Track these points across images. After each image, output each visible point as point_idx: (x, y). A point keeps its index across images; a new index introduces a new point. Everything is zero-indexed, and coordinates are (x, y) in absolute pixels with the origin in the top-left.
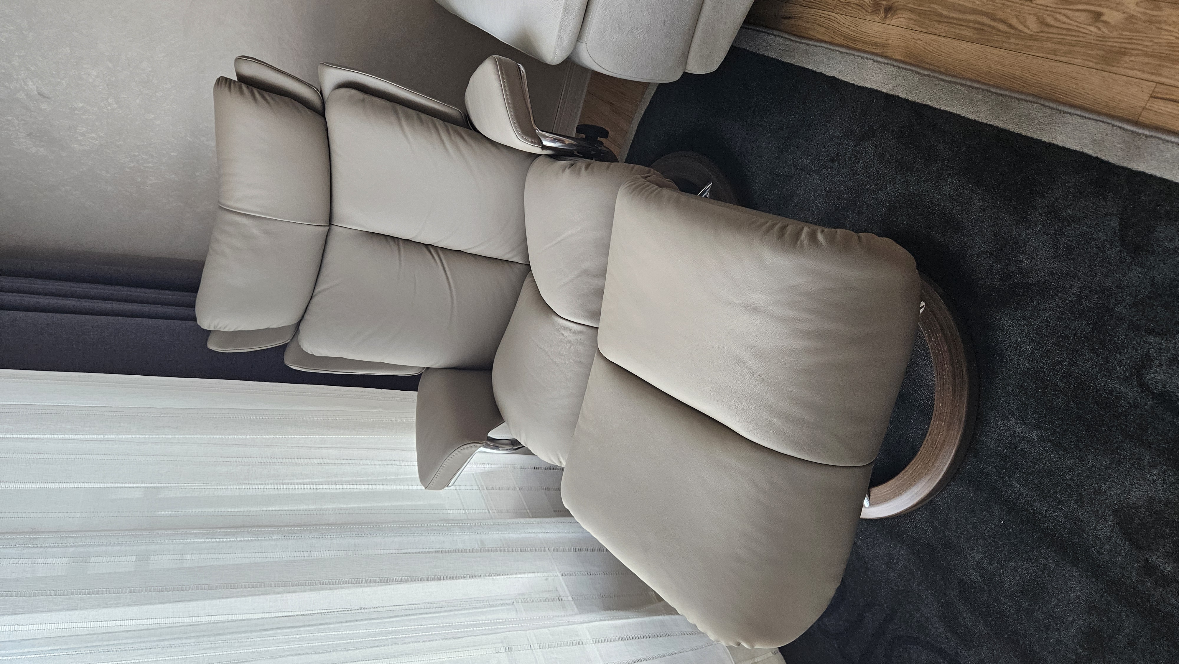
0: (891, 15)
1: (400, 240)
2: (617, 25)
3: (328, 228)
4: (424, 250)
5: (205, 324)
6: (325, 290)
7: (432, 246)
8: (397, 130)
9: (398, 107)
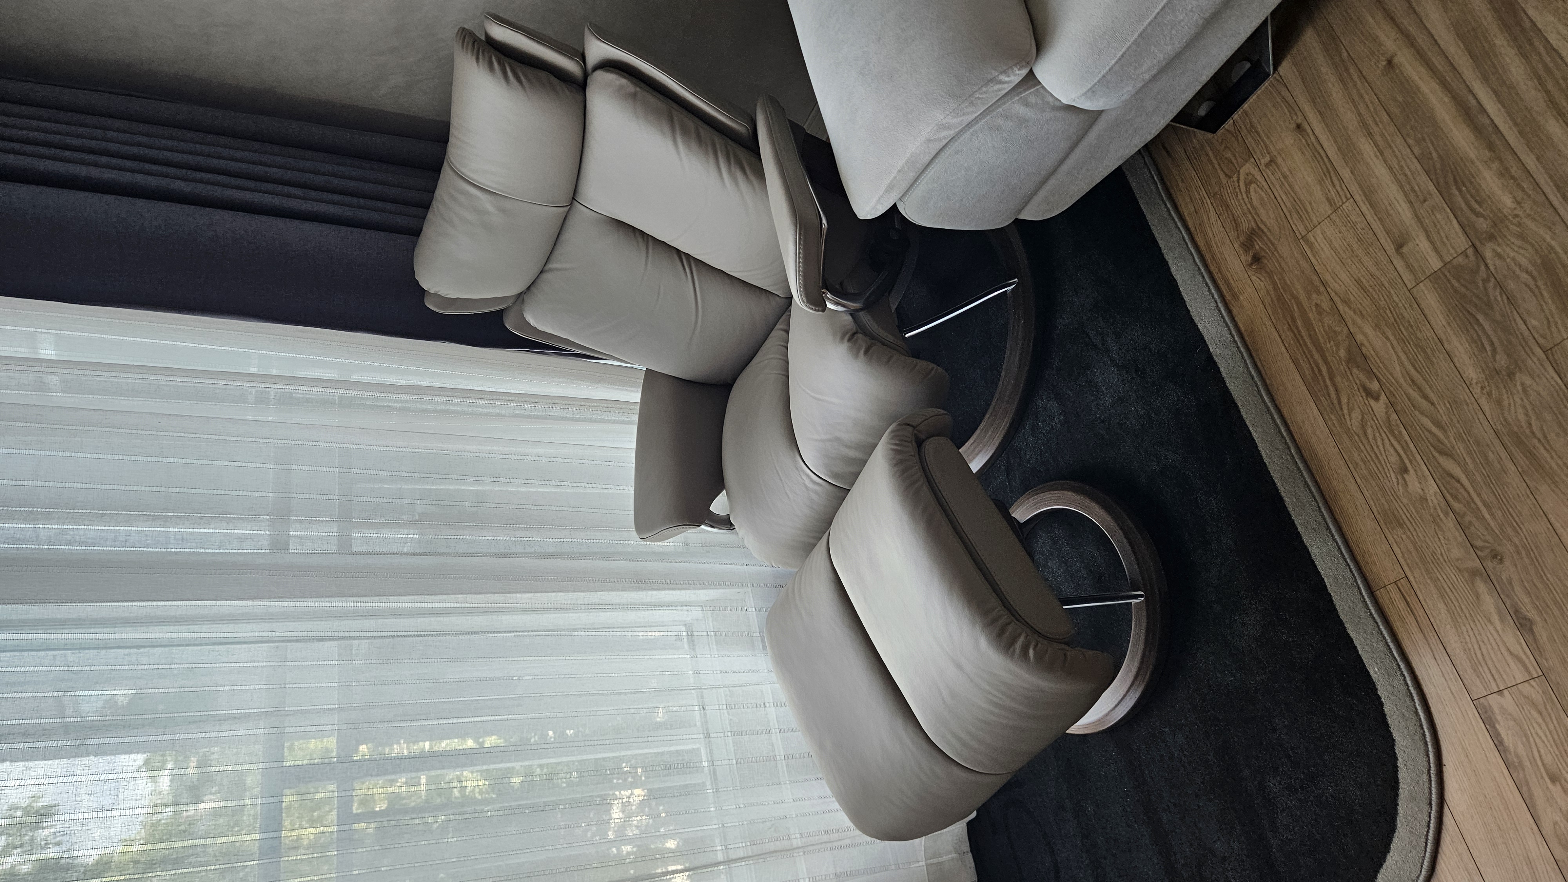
0: (1257, 268)
1: (650, 238)
3: (569, 207)
4: (676, 257)
5: (425, 286)
6: (557, 269)
7: (687, 255)
8: (670, 143)
9: (675, 113)
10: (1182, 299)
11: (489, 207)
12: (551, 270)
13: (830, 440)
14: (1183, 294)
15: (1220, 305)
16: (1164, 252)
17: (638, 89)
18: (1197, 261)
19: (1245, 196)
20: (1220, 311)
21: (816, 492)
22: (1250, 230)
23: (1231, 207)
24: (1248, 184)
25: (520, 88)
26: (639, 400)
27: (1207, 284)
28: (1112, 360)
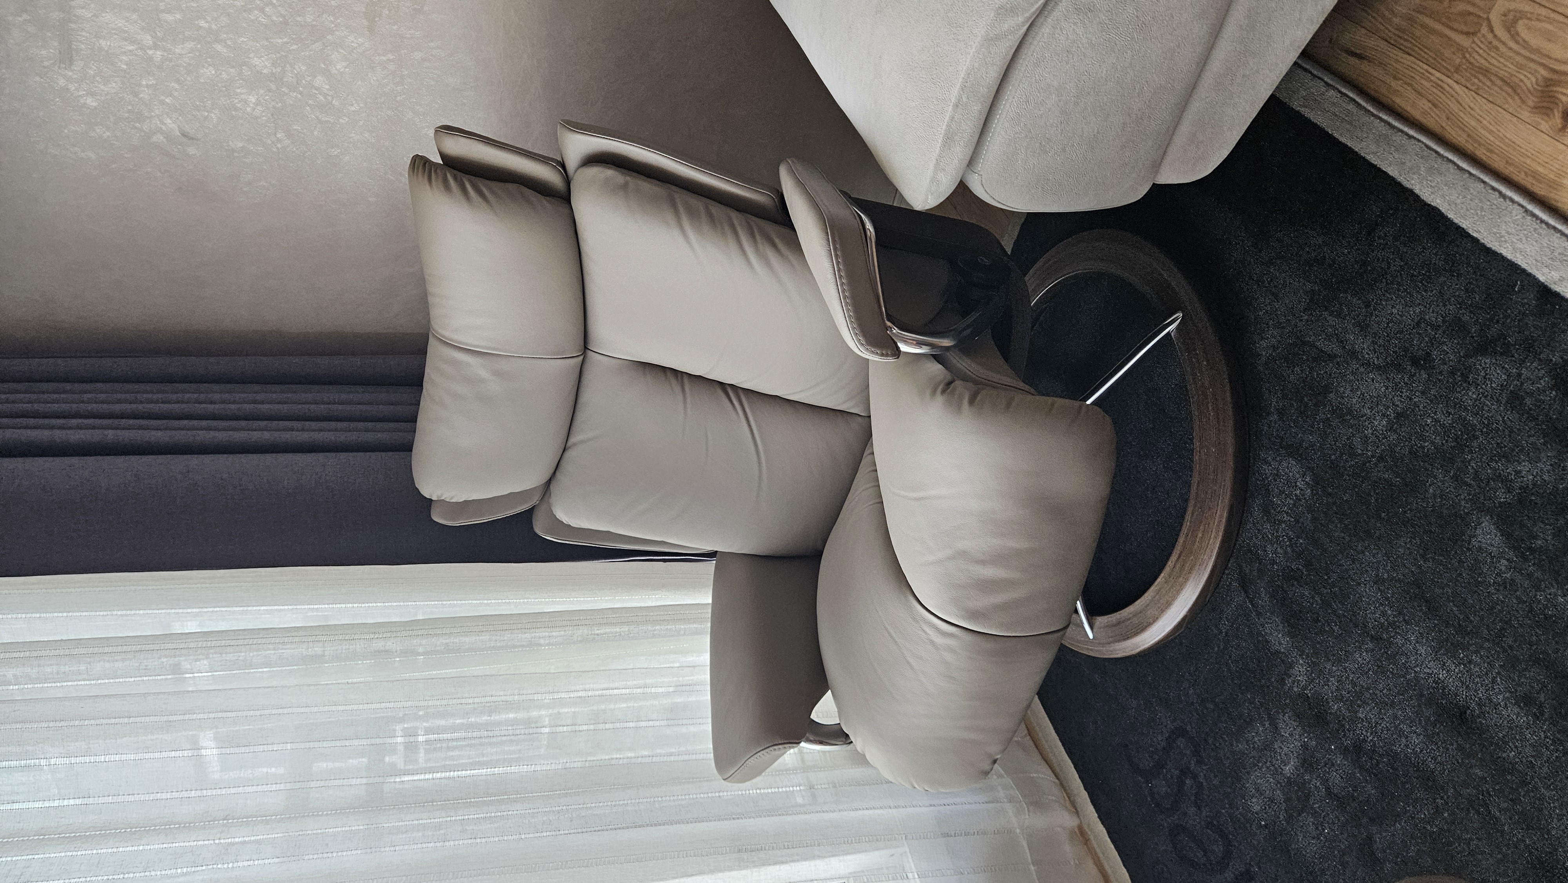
1: (684, 375)
2: (1037, 145)
3: (582, 357)
4: (720, 392)
5: (426, 492)
6: (582, 442)
7: (732, 386)
8: (676, 233)
9: (676, 196)
10: (1458, 228)
11: (483, 373)
12: (575, 444)
13: (950, 558)
14: (1456, 221)
15: (1530, 207)
16: (1401, 179)
17: (628, 178)
18: (1464, 165)
19: (1512, 44)
20: (1533, 215)
21: (951, 650)
22: (1542, 84)
23: (1494, 70)
24: (1510, 27)
25: (484, 204)
26: (710, 601)
27: (1494, 189)
28: (1367, 364)
